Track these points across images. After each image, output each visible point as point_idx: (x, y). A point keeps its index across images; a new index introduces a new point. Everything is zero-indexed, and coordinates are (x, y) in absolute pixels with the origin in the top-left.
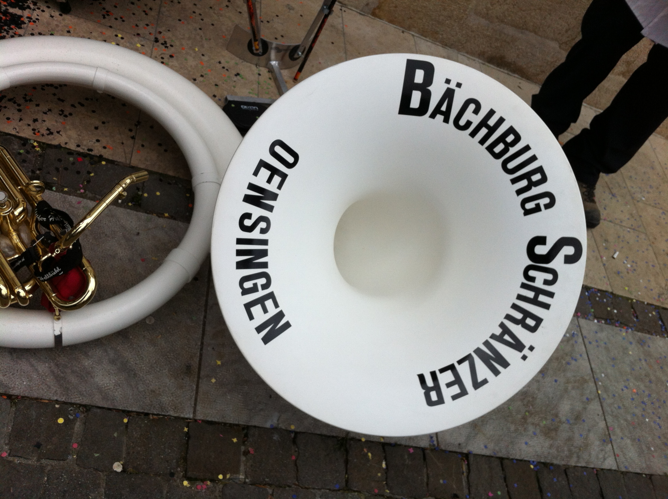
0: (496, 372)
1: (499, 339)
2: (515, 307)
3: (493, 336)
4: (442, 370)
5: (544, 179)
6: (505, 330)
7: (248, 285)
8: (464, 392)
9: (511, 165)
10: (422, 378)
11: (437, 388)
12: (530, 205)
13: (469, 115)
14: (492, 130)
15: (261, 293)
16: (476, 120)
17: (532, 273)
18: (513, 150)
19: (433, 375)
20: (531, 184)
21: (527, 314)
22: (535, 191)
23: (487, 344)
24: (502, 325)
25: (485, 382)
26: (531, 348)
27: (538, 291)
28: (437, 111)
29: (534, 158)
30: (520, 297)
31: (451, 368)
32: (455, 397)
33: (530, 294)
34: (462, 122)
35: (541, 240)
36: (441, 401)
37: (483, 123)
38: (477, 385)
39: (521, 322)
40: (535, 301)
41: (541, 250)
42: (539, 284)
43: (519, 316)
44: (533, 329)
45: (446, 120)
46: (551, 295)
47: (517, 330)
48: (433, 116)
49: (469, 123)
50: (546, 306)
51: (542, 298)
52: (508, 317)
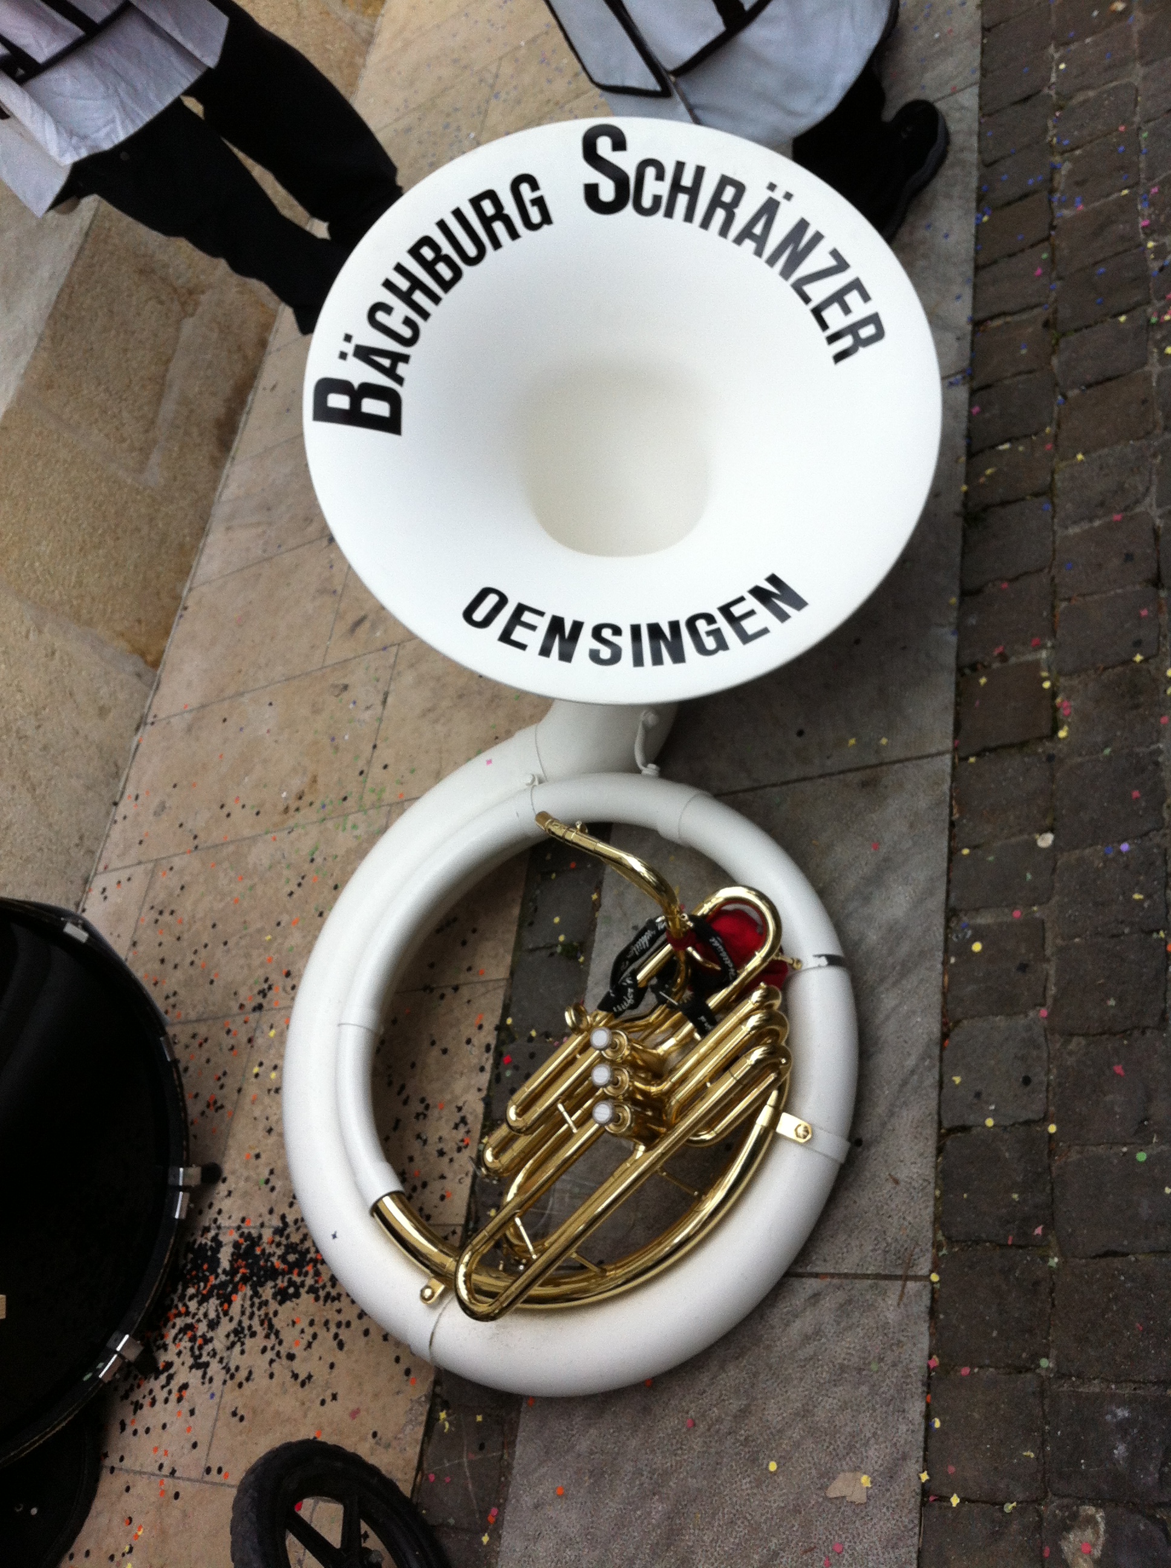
0: (818, 237)
1: (761, 242)
2: (705, 224)
3: (759, 253)
4: (824, 326)
5: (491, 195)
6: (746, 233)
7: (710, 643)
8: (856, 285)
9: (471, 251)
10: (839, 357)
11: (853, 329)
12: (535, 215)
13: (394, 321)
14: (416, 284)
15: (722, 623)
16: (401, 310)
17: (647, 202)
18: (447, 249)
19: (832, 339)
20: (500, 215)
21: (716, 201)
22: (510, 208)
23: (772, 261)
24: (738, 240)
25: (835, 254)
26: (772, 187)
27: (676, 187)
28: (390, 373)
29: (458, 214)
30: (689, 217)
31: (817, 312)
32: (866, 297)
33: (683, 200)
34: (407, 333)
35: (591, 192)
36: (874, 319)
37: (406, 297)
38: (842, 265)
39: (730, 209)
40: (693, 192)
41: (607, 191)
42: (663, 189)
43: (720, 215)
44: (740, 189)
45: (405, 359)
46: (680, 166)
47: (744, 214)
48: (400, 380)
49: (408, 322)
50: (700, 171)
51: (687, 180)
52: (724, 232)
